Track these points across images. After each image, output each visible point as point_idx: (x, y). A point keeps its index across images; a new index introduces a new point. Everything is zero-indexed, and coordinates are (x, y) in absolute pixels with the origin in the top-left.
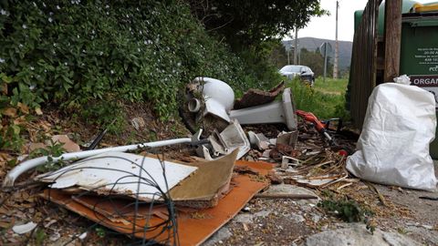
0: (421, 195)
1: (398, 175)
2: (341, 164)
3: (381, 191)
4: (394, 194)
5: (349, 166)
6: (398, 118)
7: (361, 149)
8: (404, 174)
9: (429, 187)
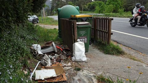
0: (85, 62)
1: (81, 60)
2: (71, 59)
3: (79, 63)
4: (81, 63)
5: (73, 60)
6: (79, 49)
7: (74, 56)
8: (82, 59)
9: (86, 60)
